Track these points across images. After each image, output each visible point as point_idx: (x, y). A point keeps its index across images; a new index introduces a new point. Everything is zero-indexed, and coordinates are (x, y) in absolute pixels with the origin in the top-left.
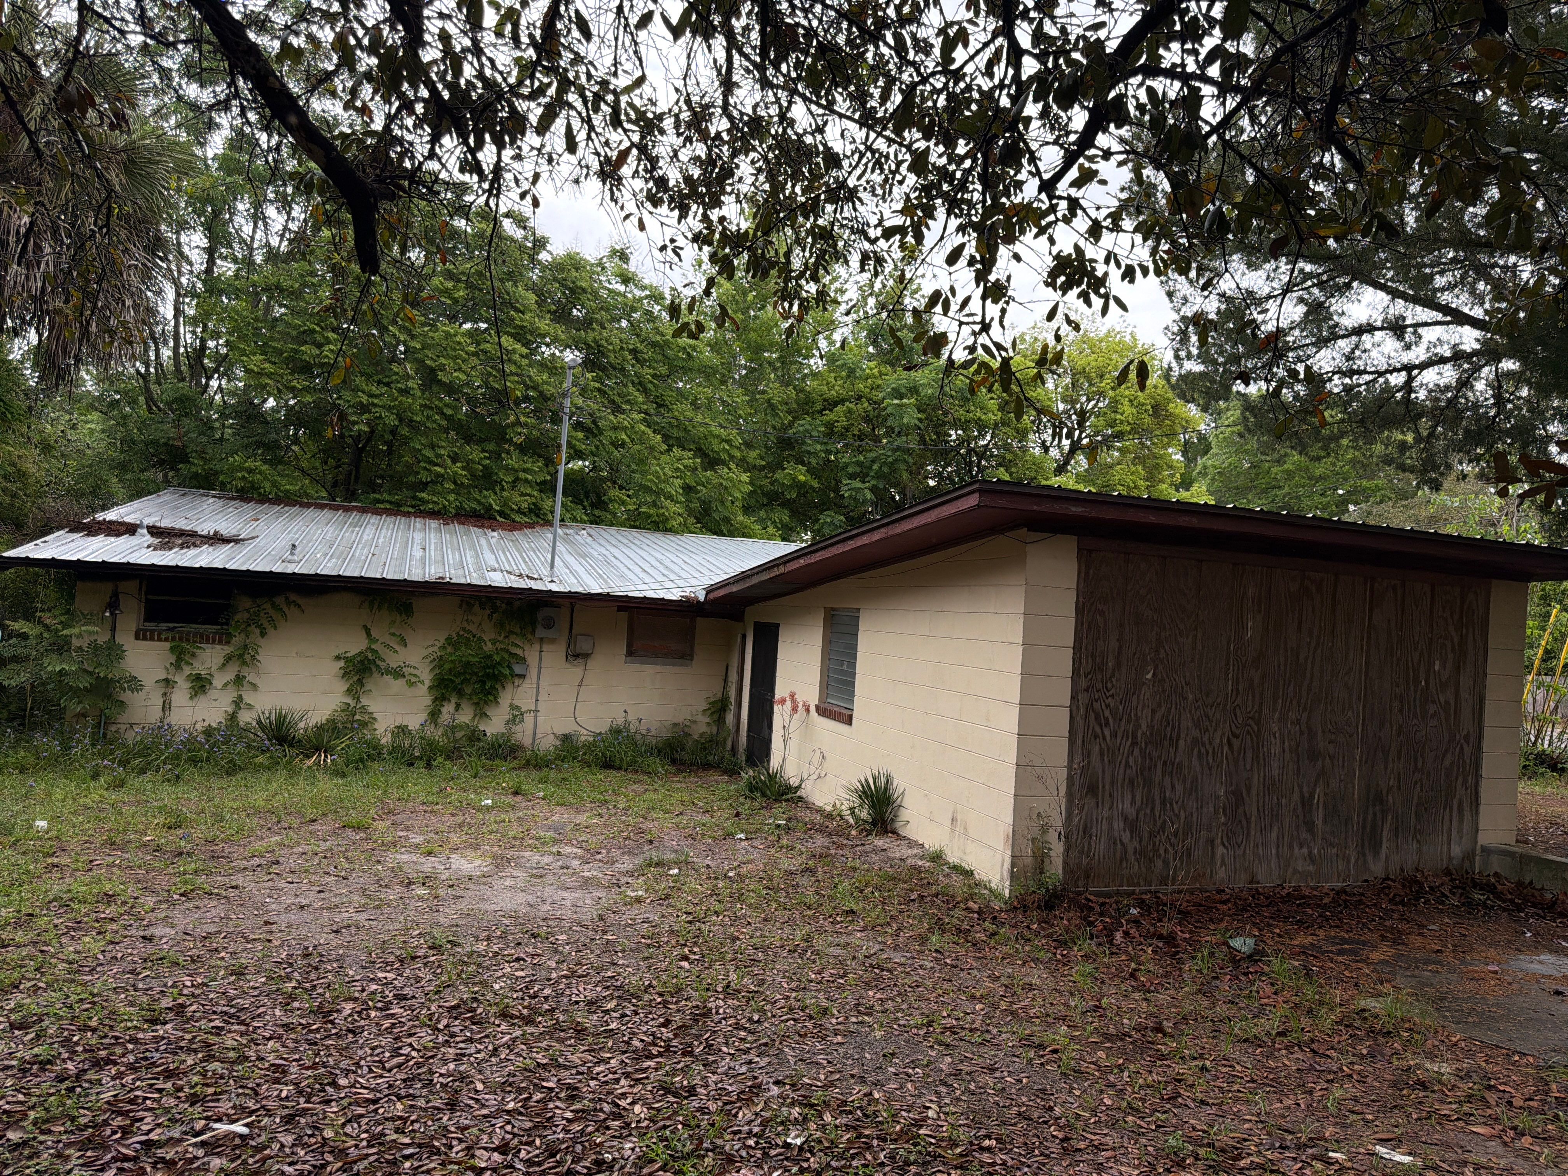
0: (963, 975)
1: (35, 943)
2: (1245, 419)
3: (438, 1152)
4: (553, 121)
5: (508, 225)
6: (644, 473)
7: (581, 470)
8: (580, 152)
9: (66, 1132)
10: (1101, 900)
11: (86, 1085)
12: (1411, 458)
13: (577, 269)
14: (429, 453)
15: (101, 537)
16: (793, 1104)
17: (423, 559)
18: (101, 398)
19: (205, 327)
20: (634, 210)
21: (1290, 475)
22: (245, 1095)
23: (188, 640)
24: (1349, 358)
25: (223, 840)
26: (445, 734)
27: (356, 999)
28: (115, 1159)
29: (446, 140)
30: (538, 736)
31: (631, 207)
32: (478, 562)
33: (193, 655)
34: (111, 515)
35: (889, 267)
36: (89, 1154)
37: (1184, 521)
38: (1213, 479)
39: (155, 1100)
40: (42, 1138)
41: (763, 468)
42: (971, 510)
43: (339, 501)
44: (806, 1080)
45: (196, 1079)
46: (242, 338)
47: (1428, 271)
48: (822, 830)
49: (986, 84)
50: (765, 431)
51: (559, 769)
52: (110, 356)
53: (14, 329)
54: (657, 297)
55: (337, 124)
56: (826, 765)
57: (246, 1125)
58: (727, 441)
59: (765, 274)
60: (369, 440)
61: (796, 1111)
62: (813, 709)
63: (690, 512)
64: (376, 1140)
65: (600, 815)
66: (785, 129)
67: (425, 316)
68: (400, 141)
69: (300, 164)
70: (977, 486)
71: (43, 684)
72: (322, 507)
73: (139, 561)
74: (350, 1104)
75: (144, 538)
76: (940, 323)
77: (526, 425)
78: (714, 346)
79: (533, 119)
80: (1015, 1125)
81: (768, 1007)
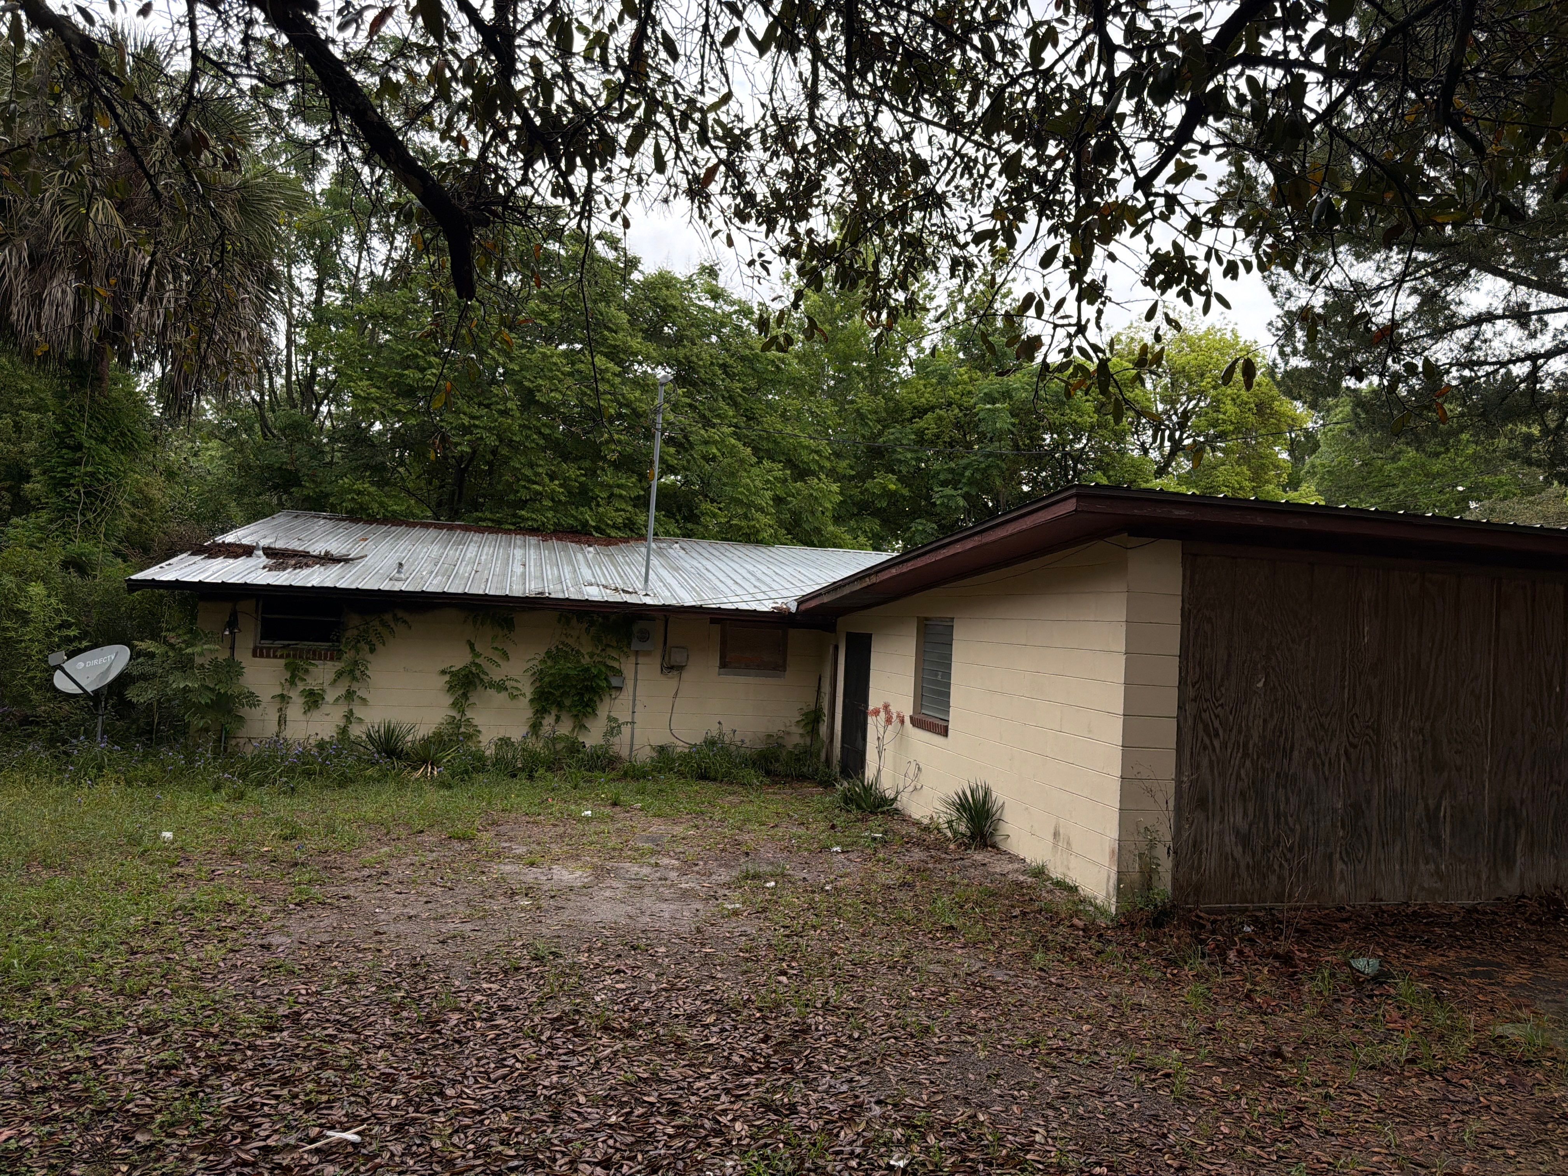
0: (1069, 994)
1: (161, 951)
2: (1357, 415)
3: (543, 1165)
4: (642, 142)
5: (600, 247)
6: (735, 486)
7: (674, 483)
8: (668, 172)
9: (190, 1136)
10: (1212, 918)
11: (208, 1090)
12: (1539, 451)
13: (668, 288)
14: (528, 472)
15: (221, 559)
16: (895, 1125)
17: (523, 575)
18: (219, 426)
19: (315, 354)
20: (723, 226)
21: (1404, 472)
22: (357, 1103)
23: (301, 657)
24: (1468, 348)
25: (335, 851)
26: (546, 746)
27: (461, 1010)
28: (235, 1164)
29: (539, 166)
30: (635, 747)
31: (719, 224)
32: (575, 578)
33: (307, 671)
34: (230, 538)
35: (979, 272)
36: (211, 1158)
37: (1292, 523)
38: (1322, 478)
39: (272, 1106)
40: (168, 1141)
41: (853, 478)
42: (1069, 515)
43: (443, 520)
44: (908, 1100)
45: (310, 1086)
46: (349, 364)
47: (1552, 254)
48: (919, 843)
49: (1076, 83)
50: (855, 442)
51: (656, 780)
52: (227, 383)
53: (140, 362)
54: (746, 312)
55: (436, 155)
56: (922, 777)
57: (357, 1133)
58: (817, 452)
59: (854, 285)
60: (471, 460)
61: (898, 1132)
62: (907, 720)
63: (781, 523)
64: (482, 1151)
65: (697, 827)
66: (871, 139)
67: (524, 340)
68: (496, 167)
69: (399, 195)
70: (1074, 491)
71: (169, 701)
72: (426, 526)
73: (255, 582)
74: (457, 1114)
75: (261, 559)
76: (1032, 326)
77: (620, 442)
78: (802, 358)
79: (623, 140)
80: (1127, 1152)
81: (868, 1025)
